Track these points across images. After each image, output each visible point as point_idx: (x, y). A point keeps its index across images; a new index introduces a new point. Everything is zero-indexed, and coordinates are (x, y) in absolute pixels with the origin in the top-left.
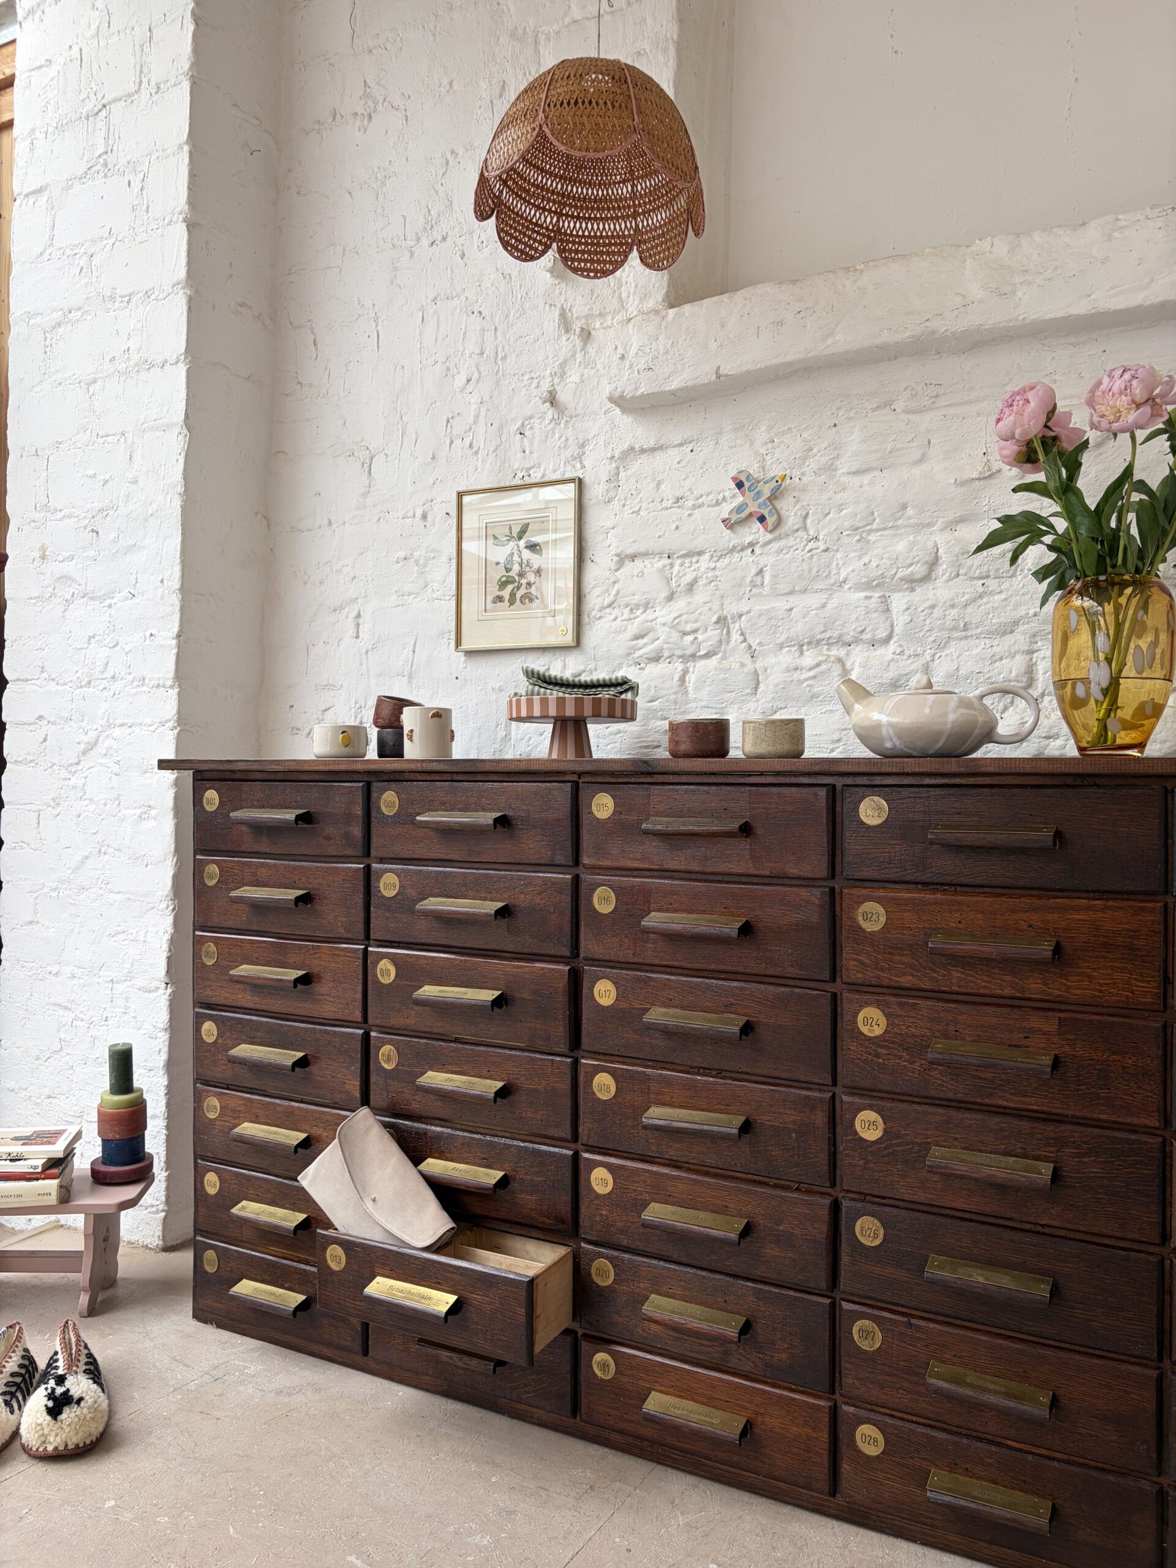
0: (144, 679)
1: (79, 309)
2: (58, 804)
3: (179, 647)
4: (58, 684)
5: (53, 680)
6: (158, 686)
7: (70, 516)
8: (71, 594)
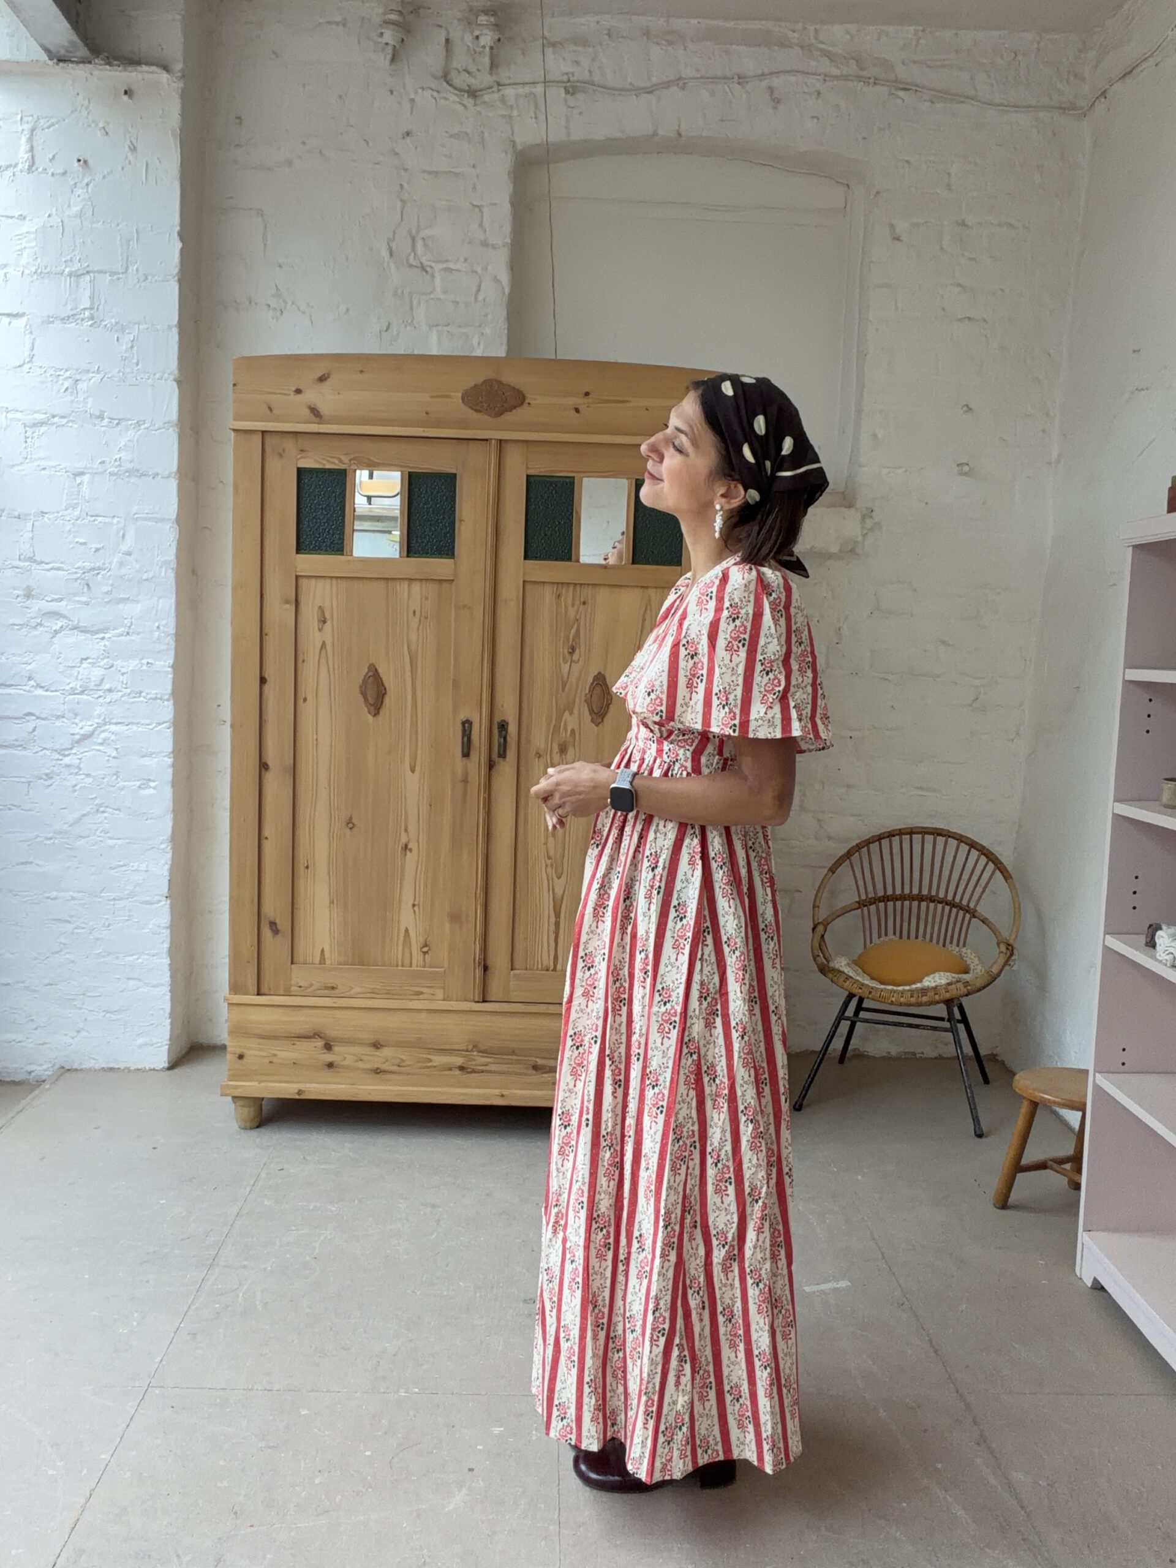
0: (141, 692)
1: (63, 417)
2: (51, 778)
3: (174, 673)
4: (47, 691)
5: (42, 687)
6: (156, 698)
7: (59, 569)
8: (60, 624)
